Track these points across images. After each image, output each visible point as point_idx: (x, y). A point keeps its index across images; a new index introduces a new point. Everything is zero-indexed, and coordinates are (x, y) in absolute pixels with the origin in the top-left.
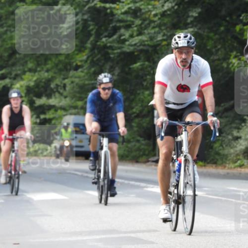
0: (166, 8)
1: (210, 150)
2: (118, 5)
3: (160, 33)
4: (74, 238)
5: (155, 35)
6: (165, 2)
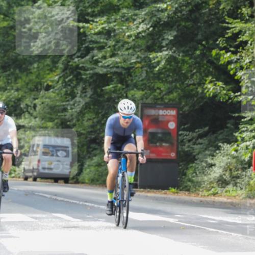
0: (140, 29)
1: (183, 177)
2: (92, 25)
3: (134, 55)
5: (129, 57)
6: (140, 23)
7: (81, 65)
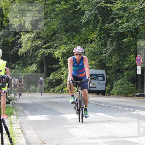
0: (142, 6)
2: (115, 5)
3: (139, 21)
4: (92, 141)
5: (137, 22)
6: (142, 3)
7: (109, 28)
